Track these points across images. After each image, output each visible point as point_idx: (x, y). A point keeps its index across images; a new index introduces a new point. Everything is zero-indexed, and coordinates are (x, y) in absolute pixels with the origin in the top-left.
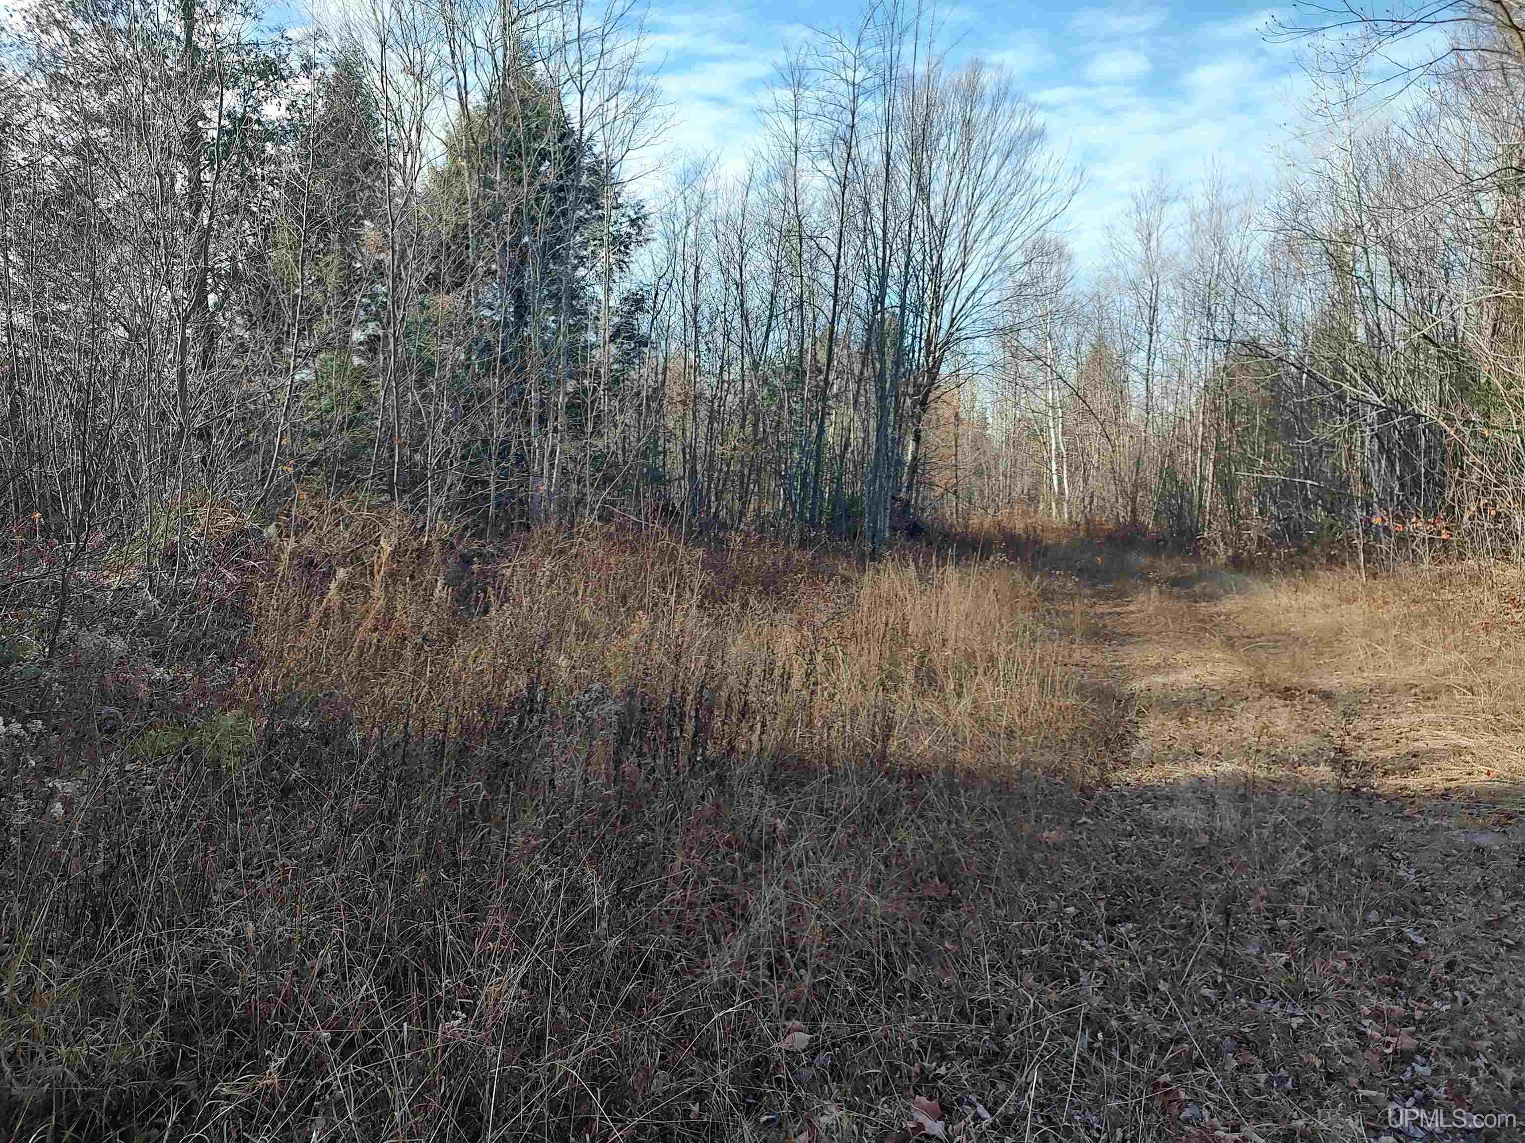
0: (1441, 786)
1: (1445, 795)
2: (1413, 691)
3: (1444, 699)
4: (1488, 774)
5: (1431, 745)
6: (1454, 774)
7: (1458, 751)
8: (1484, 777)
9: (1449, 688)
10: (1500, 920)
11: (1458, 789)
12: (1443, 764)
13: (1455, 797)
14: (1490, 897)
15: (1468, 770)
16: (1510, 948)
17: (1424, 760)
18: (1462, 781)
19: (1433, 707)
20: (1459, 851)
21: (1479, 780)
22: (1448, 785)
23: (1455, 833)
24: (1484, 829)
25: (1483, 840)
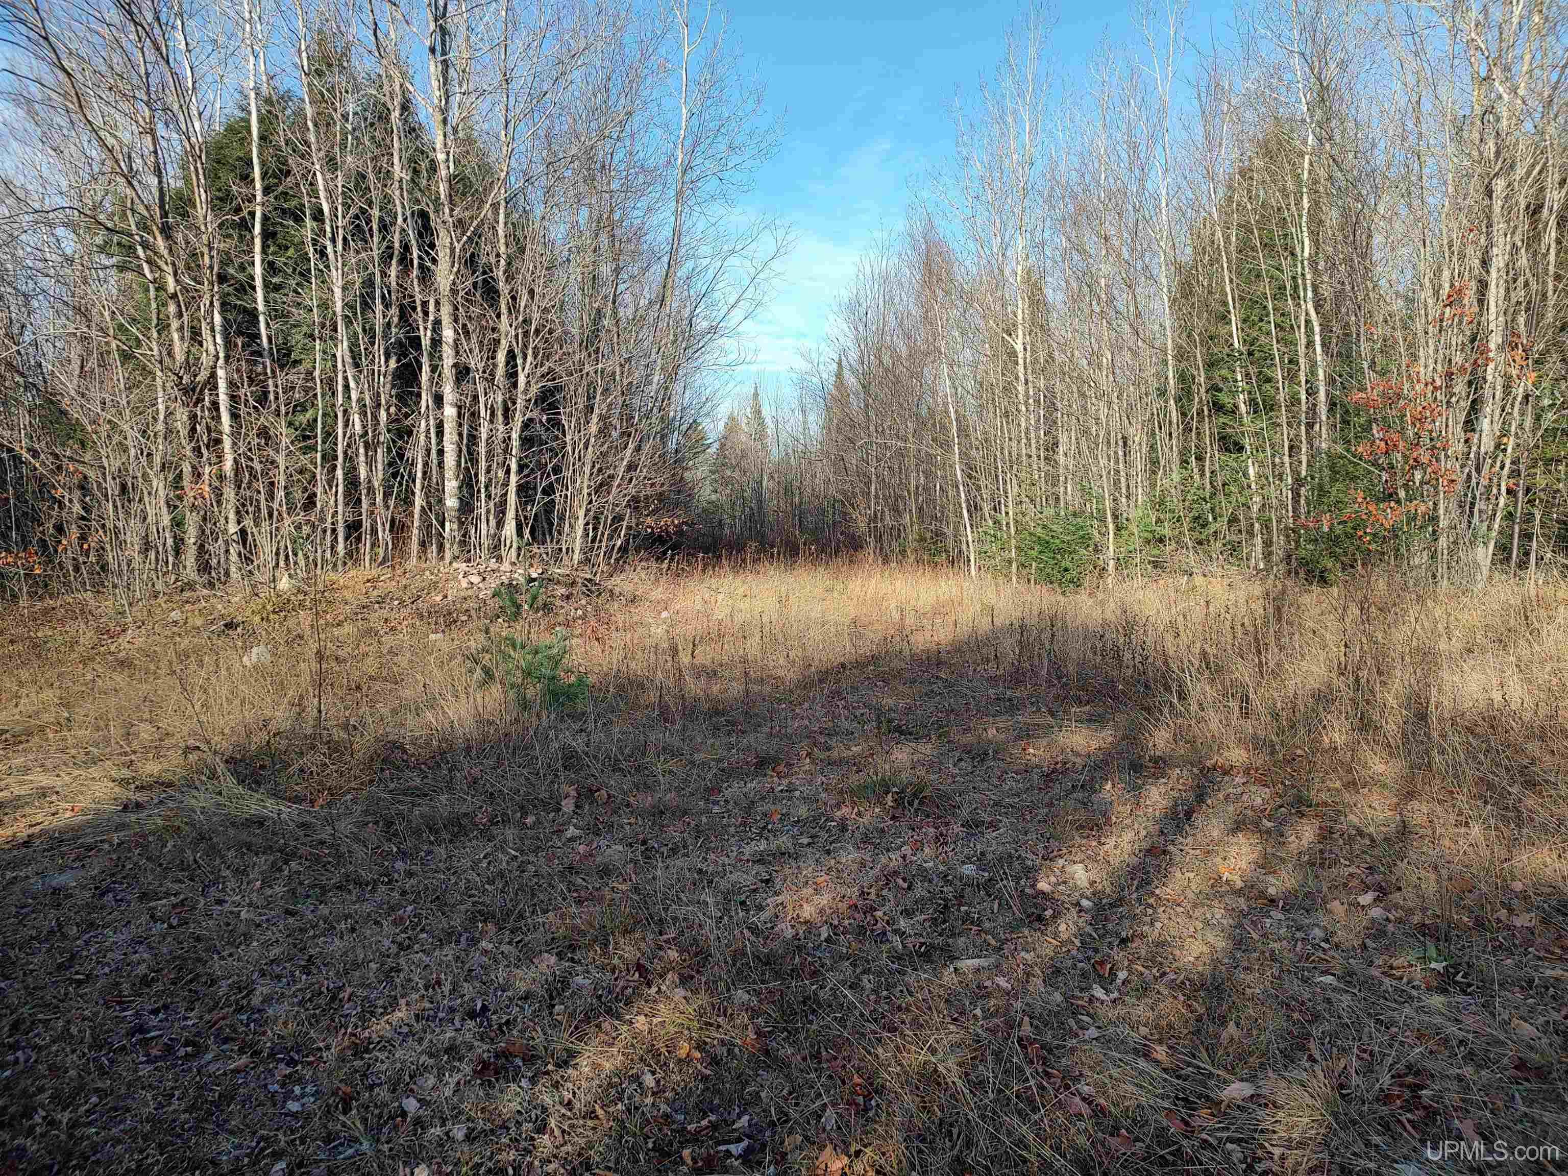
0: (23, 834)
1: (27, 844)
2: (3, 737)
3: (36, 740)
4: (73, 810)
5: (16, 793)
6: (39, 818)
7: (43, 793)
8: (69, 814)
9: (42, 729)
10: (73, 957)
11: (42, 833)
12: (27, 810)
13: (38, 842)
14: (65, 937)
15: (53, 810)
16: (79, 983)
17: (7, 810)
18: (46, 823)
19: (24, 750)
20: (34, 898)
21: (66, 817)
22: (30, 831)
23: (32, 881)
24: (62, 869)
25: (60, 880)
